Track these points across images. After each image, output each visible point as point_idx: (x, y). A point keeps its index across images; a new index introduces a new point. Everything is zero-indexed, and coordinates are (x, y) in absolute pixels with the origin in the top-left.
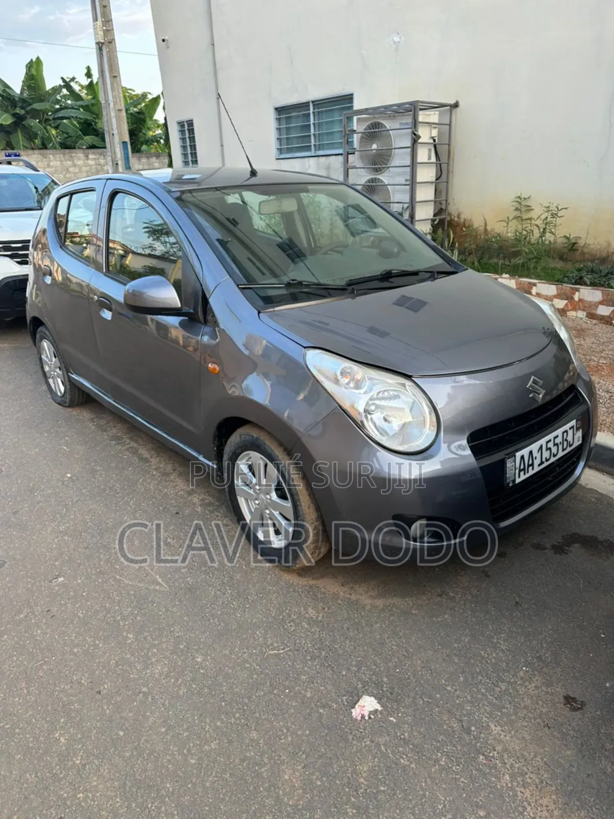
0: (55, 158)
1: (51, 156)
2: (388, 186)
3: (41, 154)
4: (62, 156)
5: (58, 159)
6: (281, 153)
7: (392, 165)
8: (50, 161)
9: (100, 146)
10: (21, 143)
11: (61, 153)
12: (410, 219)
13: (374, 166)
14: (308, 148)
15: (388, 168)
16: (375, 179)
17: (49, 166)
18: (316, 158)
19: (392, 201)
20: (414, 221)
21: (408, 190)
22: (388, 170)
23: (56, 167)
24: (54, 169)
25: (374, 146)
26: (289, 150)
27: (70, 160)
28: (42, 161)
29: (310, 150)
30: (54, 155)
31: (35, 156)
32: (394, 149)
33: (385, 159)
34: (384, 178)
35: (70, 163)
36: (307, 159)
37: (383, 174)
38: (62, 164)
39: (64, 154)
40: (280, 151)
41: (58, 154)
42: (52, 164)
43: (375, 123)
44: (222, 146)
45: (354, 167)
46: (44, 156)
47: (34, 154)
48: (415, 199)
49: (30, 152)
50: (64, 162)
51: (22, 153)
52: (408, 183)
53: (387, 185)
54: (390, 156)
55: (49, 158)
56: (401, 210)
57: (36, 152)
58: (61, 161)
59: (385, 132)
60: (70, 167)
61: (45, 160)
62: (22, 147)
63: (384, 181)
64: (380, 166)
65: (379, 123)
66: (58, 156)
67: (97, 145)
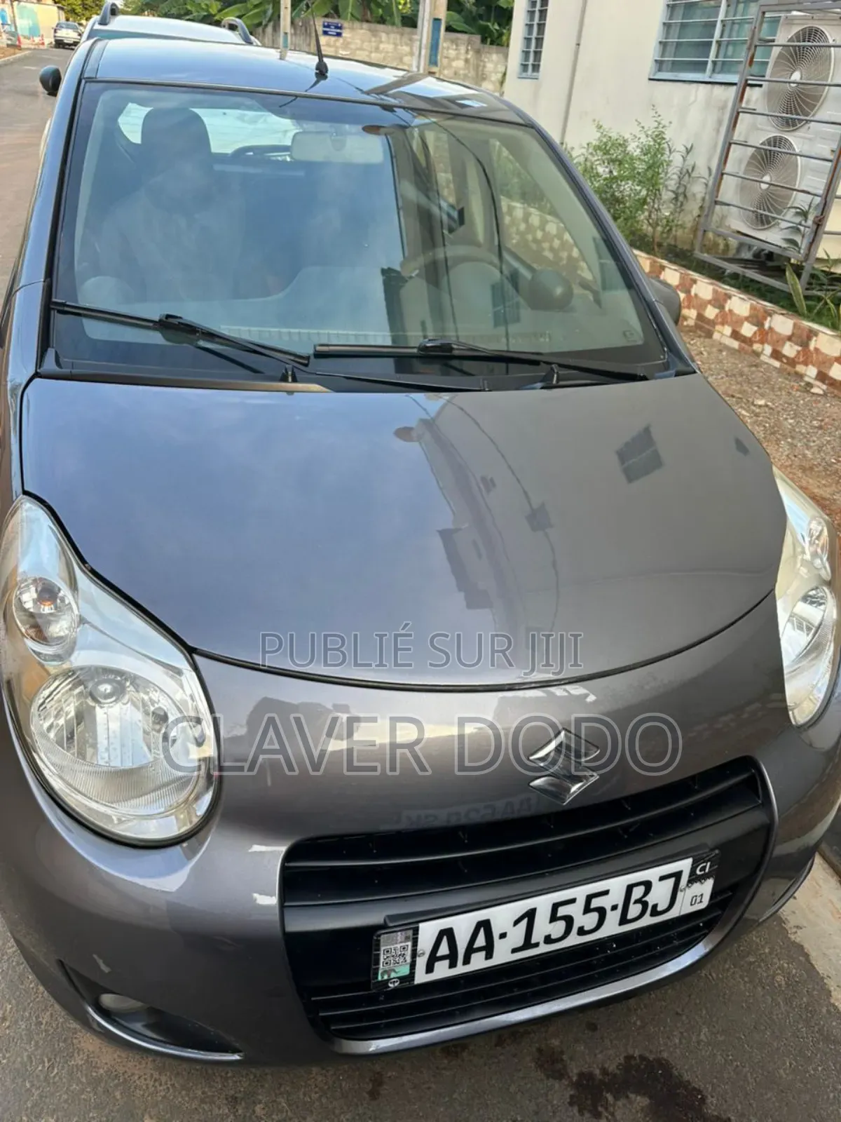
0: (389, 38)
1: (384, 36)
2: (798, 157)
3: (370, 30)
4: (398, 36)
5: (391, 41)
6: (660, 70)
7: (816, 118)
8: (381, 42)
9: (459, 29)
10: (350, 10)
11: (398, 33)
12: (815, 227)
13: (784, 115)
14: (701, 67)
15: (807, 121)
16: (781, 138)
17: (377, 49)
18: (709, 86)
19: (796, 187)
20: (820, 231)
21: (828, 171)
22: (807, 126)
23: (387, 52)
24: (383, 55)
25: (796, 76)
26: (676, 66)
27: (407, 45)
28: (370, 41)
29: (704, 70)
30: (388, 34)
31: (362, 31)
32: (830, 85)
33: (807, 104)
34: (797, 141)
35: (406, 49)
36: (695, 85)
37: (797, 133)
38: (395, 49)
39: (402, 34)
40: (660, 65)
41: (394, 33)
42: (382, 46)
43: (811, 29)
44: (578, 45)
45: (752, 112)
46: (374, 33)
47: (362, 29)
48: (835, 190)
49: (357, 24)
50: (399, 47)
51: (346, 24)
52: (831, 157)
53: (797, 155)
54: (817, 98)
55: (381, 38)
56: (807, 208)
57: (365, 25)
58: (395, 45)
59: (823, 49)
60: (406, 55)
61: (373, 39)
62: (349, 15)
63: (795, 146)
64: (794, 116)
65: (817, 30)
66: (392, 36)
67: (454, 27)
